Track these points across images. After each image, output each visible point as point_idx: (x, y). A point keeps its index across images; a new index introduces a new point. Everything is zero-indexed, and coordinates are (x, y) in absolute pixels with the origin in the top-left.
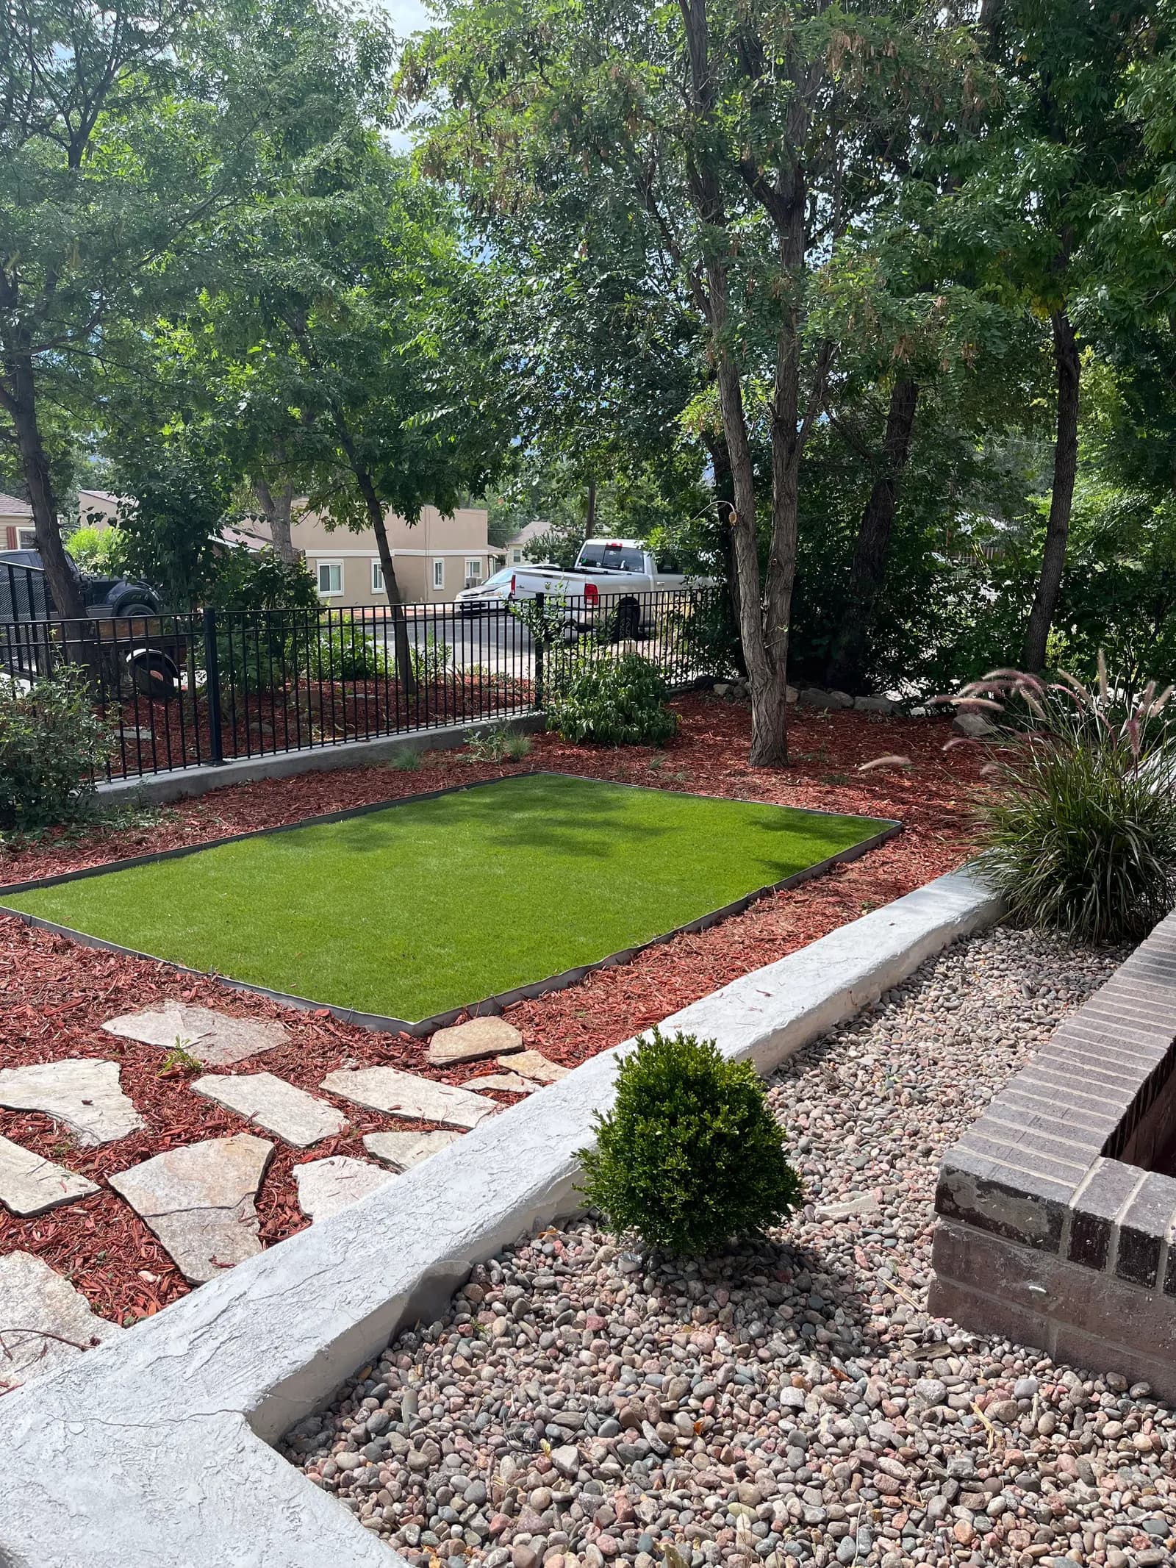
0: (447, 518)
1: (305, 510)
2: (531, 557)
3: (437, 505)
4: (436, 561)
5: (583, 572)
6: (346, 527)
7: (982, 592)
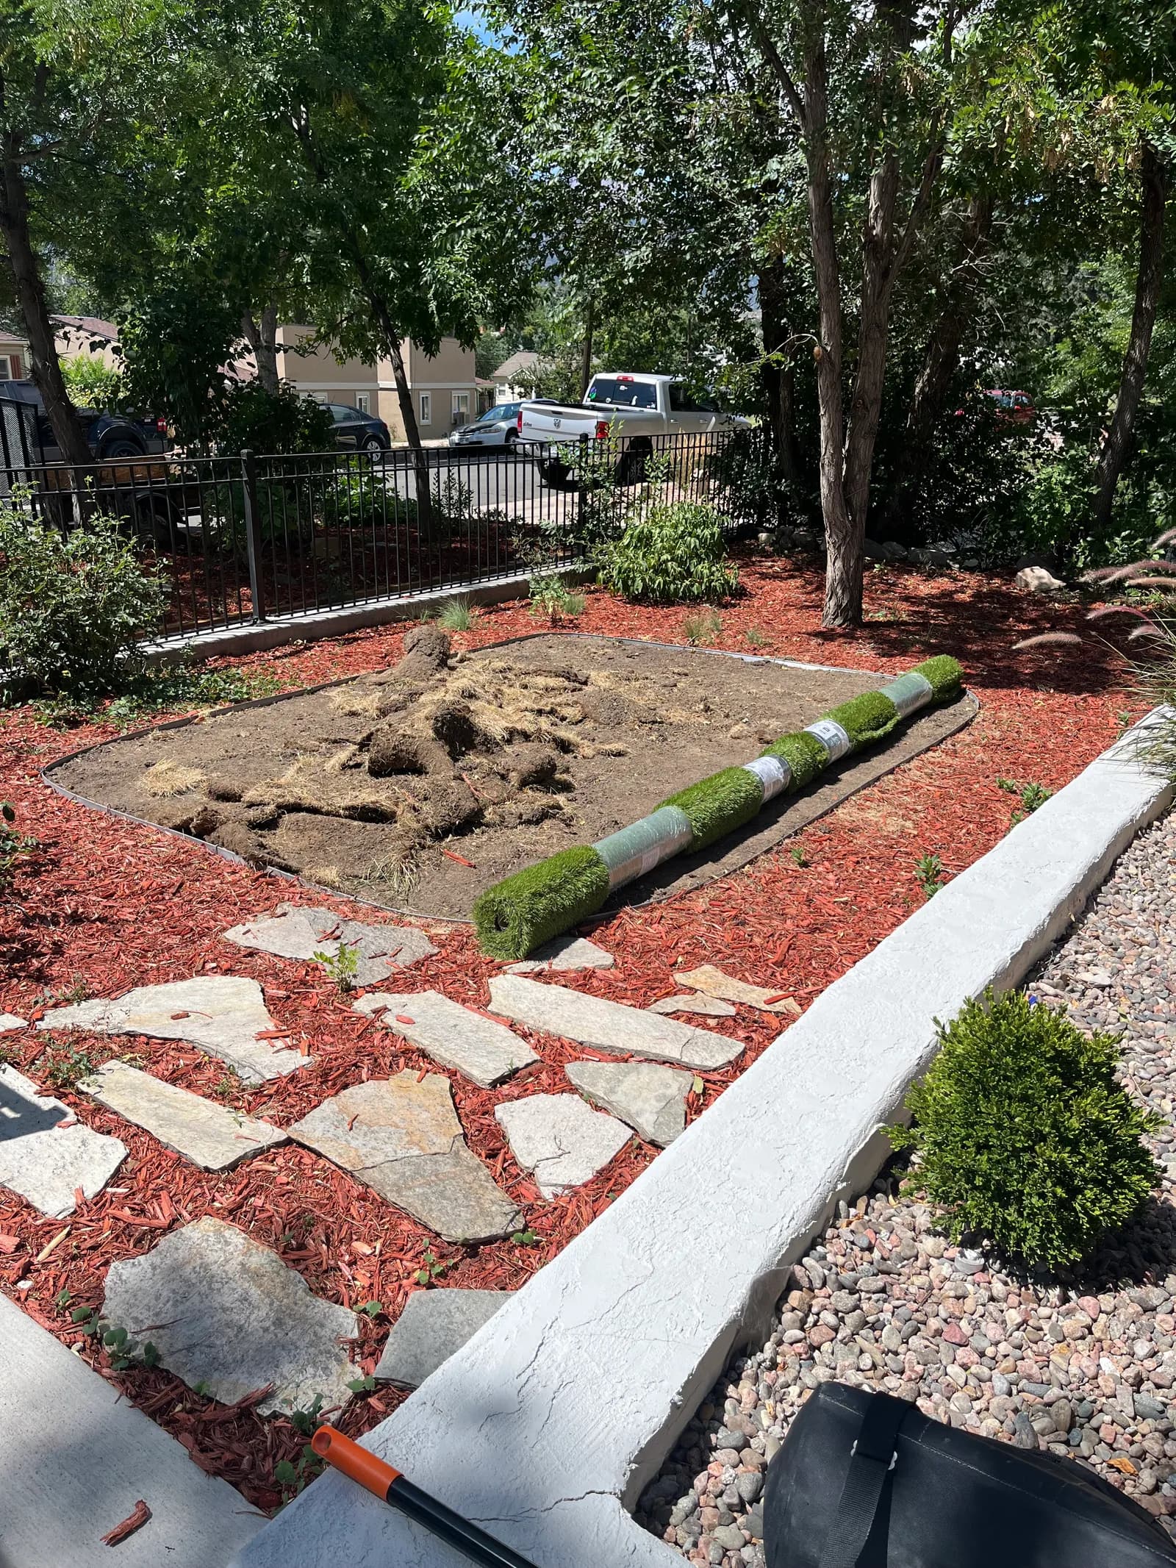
0: (467, 350)
1: (315, 340)
2: (517, 389)
3: (458, 336)
4: (423, 395)
5: (594, 408)
6: (357, 360)
7: (1046, 435)
